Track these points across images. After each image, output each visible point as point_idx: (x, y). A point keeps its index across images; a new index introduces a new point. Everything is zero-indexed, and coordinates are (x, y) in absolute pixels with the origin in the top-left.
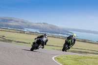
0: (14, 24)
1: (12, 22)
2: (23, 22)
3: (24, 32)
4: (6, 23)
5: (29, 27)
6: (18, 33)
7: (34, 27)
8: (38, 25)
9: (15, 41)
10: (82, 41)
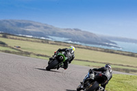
0: (34, 30)
1: (30, 27)
2: (46, 28)
3: (47, 42)
4: (22, 29)
5: (54, 34)
6: (38, 42)
7: (61, 35)
8: (67, 31)
9: (35, 54)
10: (128, 55)
